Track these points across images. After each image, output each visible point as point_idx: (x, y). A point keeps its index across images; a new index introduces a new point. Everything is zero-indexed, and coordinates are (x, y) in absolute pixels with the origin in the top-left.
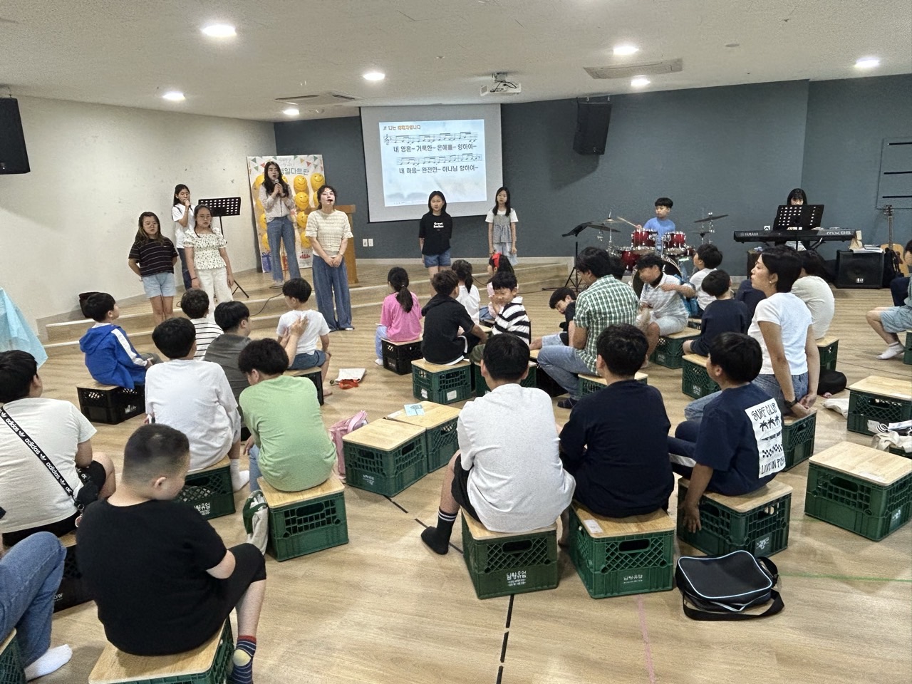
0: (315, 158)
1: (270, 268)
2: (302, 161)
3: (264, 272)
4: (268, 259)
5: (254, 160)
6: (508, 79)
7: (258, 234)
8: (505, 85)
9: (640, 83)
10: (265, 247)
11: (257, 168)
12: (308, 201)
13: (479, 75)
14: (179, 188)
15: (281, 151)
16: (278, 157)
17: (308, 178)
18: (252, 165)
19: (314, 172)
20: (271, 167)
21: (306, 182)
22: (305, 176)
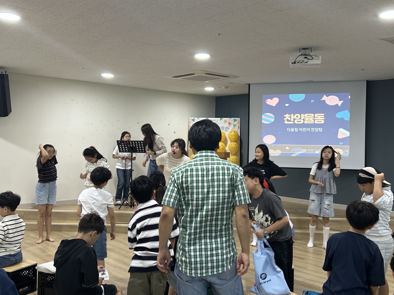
0: (235, 120)
5: (193, 120)
8: (305, 58)
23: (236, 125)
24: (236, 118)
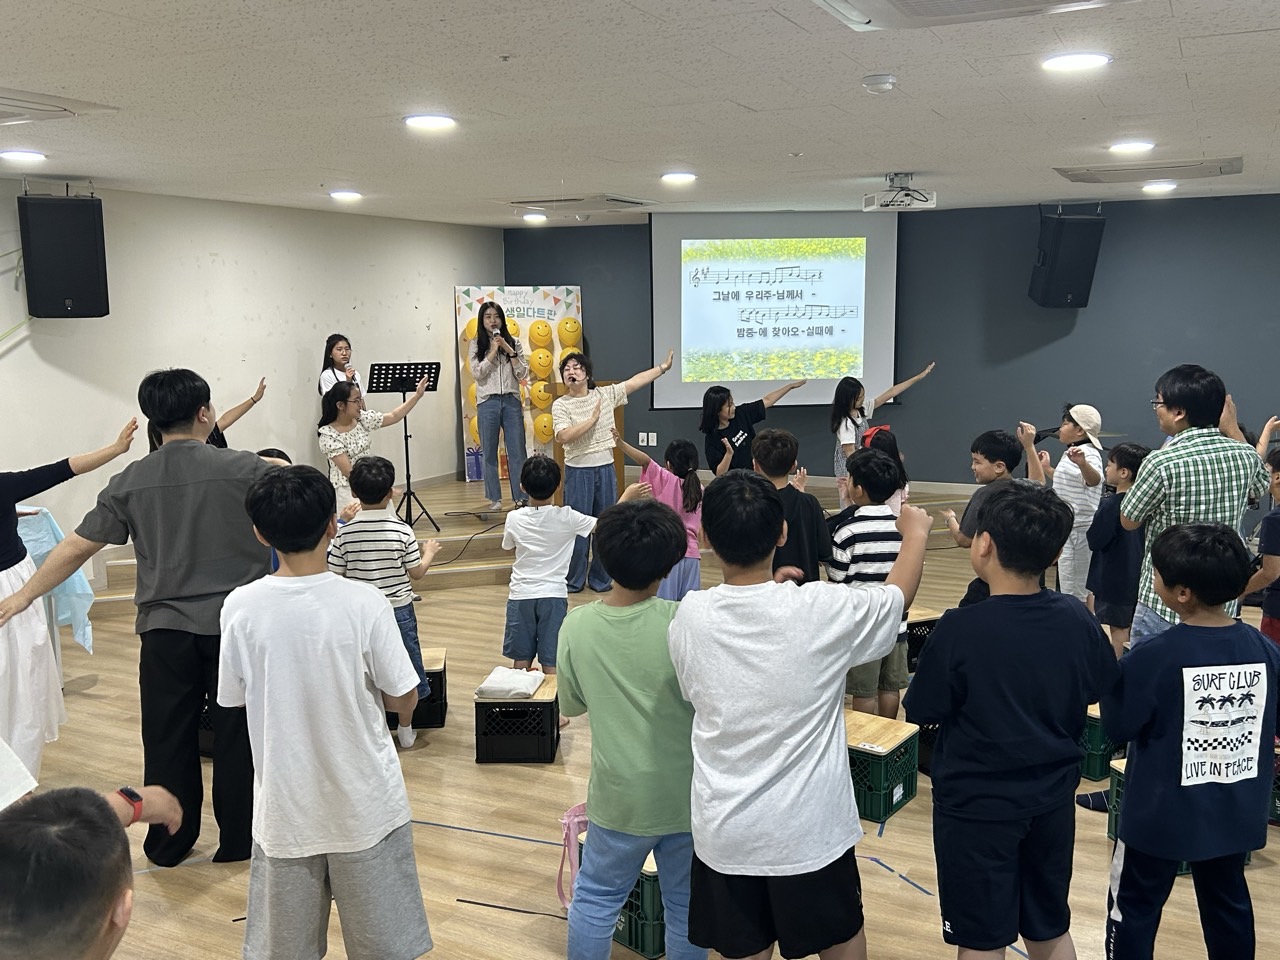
0: (569, 292)
1: (479, 475)
2: (546, 295)
3: (468, 480)
4: (477, 459)
5: (467, 293)
6: (912, 184)
7: (464, 416)
8: (907, 195)
9: (1159, 189)
10: (473, 438)
11: (470, 306)
12: (551, 363)
13: (863, 176)
14: (333, 341)
15: (512, 280)
16: (506, 288)
17: (554, 325)
18: (464, 300)
19: (566, 313)
20: (488, 311)
21: (550, 333)
22: (550, 323)
23: (571, 304)
24: (570, 288)
